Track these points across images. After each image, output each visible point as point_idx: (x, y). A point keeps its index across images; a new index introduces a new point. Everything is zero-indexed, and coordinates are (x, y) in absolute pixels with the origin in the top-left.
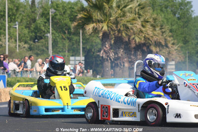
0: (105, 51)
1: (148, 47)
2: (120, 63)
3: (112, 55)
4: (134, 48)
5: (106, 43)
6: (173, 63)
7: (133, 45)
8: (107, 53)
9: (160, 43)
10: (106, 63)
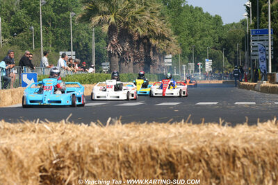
0: (112, 45)
1: (148, 40)
2: (126, 58)
3: (120, 49)
4: (137, 41)
5: (114, 37)
6: (170, 56)
7: (136, 38)
8: (114, 47)
9: (163, 35)
10: (114, 58)
